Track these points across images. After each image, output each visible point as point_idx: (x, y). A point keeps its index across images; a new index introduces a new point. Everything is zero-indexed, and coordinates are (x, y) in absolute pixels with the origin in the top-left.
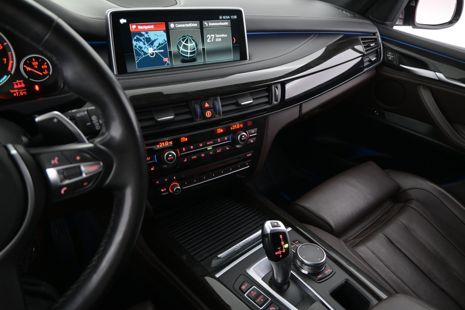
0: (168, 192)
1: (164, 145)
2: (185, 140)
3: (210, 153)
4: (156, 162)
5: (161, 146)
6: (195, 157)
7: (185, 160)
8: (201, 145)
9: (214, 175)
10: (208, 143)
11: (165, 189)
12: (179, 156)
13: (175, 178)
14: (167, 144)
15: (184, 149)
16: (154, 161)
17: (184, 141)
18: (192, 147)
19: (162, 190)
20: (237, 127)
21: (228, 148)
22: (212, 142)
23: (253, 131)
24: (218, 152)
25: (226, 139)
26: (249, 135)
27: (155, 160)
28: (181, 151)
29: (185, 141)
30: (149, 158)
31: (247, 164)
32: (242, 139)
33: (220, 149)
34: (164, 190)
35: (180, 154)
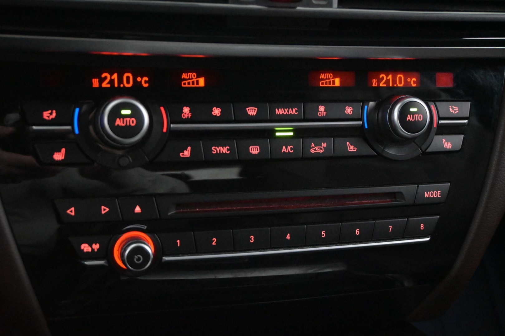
0: (108, 262)
1: (116, 85)
2: (197, 82)
3: (284, 149)
4: (77, 131)
5: (105, 85)
6: (224, 150)
7: (187, 153)
8: (252, 112)
9: (288, 237)
10: (280, 112)
11: (96, 247)
12: (165, 130)
13: (138, 209)
14: (128, 82)
15: (186, 110)
16: (68, 127)
17: (191, 86)
18: (216, 112)
19: (86, 248)
20: (394, 82)
21: (351, 148)
22: (293, 112)
23: (454, 109)
24: (312, 151)
25: (349, 110)
26: (440, 118)
27: (72, 124)
28: (176, 118)
29: (195, 85)
30: (51, 114)
31: (422, 227)
32: (409, 118)
33: (324, 145)
34: (93, 250)
35: (168, 126)
